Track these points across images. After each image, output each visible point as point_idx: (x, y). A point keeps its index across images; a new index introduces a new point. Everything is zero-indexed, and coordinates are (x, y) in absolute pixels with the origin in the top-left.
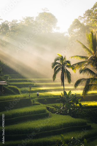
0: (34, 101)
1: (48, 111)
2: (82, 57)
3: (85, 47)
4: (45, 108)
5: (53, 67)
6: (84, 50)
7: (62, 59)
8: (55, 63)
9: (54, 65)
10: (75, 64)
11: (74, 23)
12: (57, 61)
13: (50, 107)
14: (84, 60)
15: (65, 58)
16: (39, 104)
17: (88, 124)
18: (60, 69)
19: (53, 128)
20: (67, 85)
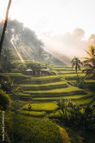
0: (62, 79)
1: (68, 84)
2: (86, 58)
3: (88, 53)
4: (66, 83)
5: (72, 63)
6: (88, 55)
7: (76, 59)
8: (73, 61)
9: (72, 62)
10: (83, 62)
11: (91, 36)
12: (74, 60)
13: (71, 82)
14: (87, 60)
15: (78, 58)
16: (65, 81)
17: (86, 92)
18: (75, 64)
19: (67, 93)
20: (78, 70)
